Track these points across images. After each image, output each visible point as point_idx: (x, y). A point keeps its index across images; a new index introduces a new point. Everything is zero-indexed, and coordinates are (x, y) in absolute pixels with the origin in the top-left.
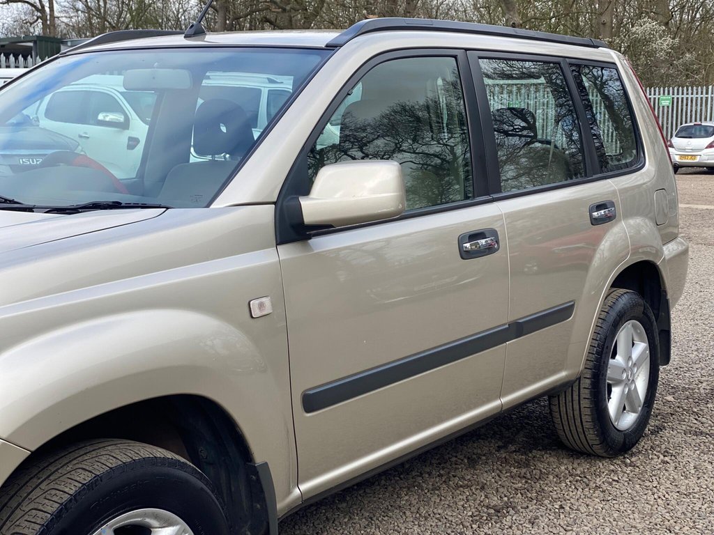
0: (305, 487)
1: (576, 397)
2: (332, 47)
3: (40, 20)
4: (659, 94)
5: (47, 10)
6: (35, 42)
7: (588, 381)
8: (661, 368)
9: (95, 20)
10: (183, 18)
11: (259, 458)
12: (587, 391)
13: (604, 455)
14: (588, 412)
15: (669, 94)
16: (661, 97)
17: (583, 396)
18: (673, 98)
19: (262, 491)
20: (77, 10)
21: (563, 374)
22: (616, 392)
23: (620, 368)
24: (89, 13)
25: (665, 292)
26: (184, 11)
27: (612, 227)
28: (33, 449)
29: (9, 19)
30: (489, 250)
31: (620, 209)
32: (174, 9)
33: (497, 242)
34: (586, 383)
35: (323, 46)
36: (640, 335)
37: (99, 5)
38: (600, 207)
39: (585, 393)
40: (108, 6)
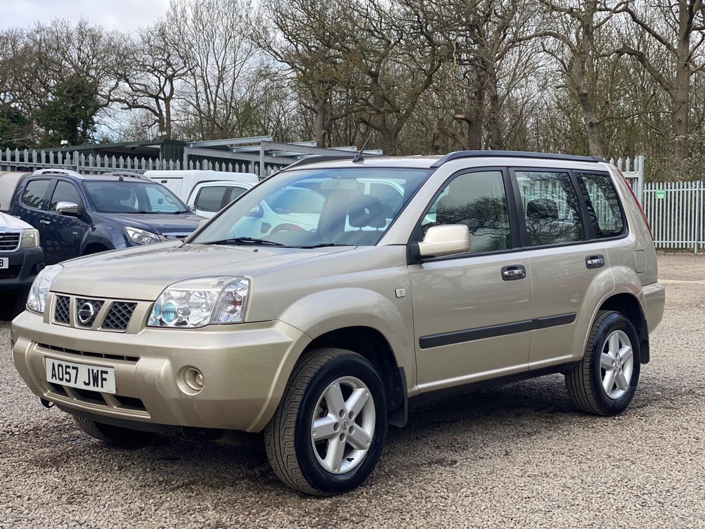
0: (420, 386)
1: (581, 374)
2: (434, 168)
3: (157, 124)
4: (655, 189)
5: (164, 113)
6: (162, 145)
7: (588, 364)
8: (642, 365)
9: (205, 122)
10: (283, 118)
11: (400, 365)
12: (587, 370)
13: (600, 413)
14: (588, 383)
15: (663, 188)
16: (657, 191)
17: (585, 373)
18: (667, 192)
19: (401, 381)
20: (189, 113)
21: (570, 356)
22: (609, 374)
23: (610, 359)
24: (200, 116)
25: (643, 315)
26: (285, 113)
27: (602, 270)
28: (314, 338)
29: (127, 122)
30: (520, 276)
31: (607, 260)
32: (275, 110)
33: (524, 272)
34: (587, 365)
35: (429, 167)
36: (625, 340)
37: (210, 109)
38: (593, 258)
39: (586, 371)
40: (218, 109)
